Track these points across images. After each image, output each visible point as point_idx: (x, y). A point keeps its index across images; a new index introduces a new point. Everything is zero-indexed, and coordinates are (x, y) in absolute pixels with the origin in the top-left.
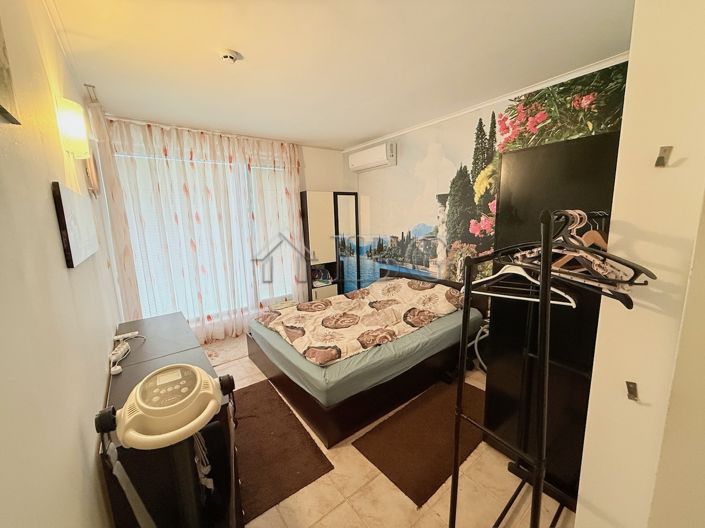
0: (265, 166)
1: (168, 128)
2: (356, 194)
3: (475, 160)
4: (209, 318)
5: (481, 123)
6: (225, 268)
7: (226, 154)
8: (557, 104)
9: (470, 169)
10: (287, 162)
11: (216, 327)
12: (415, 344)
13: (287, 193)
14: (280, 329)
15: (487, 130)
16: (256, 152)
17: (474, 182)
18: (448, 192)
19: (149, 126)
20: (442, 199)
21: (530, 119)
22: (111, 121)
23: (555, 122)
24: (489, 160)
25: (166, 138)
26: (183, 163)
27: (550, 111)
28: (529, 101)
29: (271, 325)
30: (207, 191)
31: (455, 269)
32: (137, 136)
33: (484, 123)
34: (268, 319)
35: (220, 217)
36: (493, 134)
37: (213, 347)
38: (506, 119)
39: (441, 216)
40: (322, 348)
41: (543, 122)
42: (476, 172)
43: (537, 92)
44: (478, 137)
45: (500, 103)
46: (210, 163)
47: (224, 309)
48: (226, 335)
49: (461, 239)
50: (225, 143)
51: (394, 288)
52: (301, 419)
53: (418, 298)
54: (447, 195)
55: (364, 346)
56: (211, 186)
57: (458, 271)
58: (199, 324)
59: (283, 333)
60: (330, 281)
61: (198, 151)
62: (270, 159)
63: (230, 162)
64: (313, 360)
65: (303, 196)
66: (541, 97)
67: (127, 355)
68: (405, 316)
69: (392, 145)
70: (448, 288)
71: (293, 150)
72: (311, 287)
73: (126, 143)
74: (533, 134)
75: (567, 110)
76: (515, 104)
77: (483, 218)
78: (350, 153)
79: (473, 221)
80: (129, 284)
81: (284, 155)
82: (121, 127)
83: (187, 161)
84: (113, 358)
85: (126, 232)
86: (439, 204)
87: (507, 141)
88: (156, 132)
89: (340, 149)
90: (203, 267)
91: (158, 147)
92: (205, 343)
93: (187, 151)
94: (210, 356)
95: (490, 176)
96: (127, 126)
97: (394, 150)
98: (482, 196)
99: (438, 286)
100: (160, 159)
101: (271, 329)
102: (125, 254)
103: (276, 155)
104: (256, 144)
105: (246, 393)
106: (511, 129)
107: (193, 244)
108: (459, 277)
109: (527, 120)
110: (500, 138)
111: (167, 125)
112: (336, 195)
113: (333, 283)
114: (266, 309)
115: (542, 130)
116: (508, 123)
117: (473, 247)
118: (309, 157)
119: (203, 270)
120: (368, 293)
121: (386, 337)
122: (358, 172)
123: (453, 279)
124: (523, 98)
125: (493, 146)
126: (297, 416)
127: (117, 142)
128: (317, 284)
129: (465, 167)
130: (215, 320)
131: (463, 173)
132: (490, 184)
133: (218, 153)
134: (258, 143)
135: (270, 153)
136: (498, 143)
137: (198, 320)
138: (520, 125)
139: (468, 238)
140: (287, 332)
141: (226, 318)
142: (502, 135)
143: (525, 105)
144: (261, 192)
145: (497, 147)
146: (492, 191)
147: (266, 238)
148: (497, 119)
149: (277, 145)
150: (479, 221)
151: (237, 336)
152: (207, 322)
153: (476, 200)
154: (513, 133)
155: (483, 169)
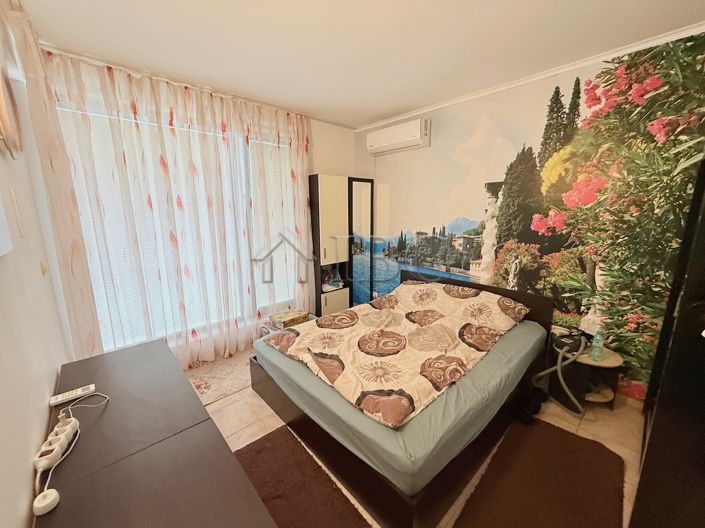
0: (267, 140)
1: (138, 76)
2: (371, 181)
3: (546, 140)
4: (194, 332)
5: (557, 92)
6: (216, 269)
7: (219, 121)
8: (680, 64)
9: (537, 150)
10: (294, 137)
11: (205, 345)
12: (498, 379)
13: (293, 175)
14: (307, 358)
15: (566, 101)
16: (256, 120)
17: (542, 166)
18: (502, 180)
19: (109, 69)
20: (493, 188)
21: (635, 86)
22: (50, 53)
23: (674, 90)
24: (567, 140)
25: (135, 90)
26: (160, 128)
27: (668, 75)
28: (634, 62)
29: (291, 351)
30: (193, 167)
31: (507, 272)
32: (92, 82)
33: (562, 92)
34: (284, 342)
35: (210, 204)
36: (575, 106)
37: (200, 373)
38: (597, 86)
39: (491, 210)
40: (380, 392)
41: (656, 89)
42: (546, 154)
43: (651, 49)
44: (551, 111)
45: (591, 66)
46: (196, 131)
47: (214, 320)
48: (217, 354)
49: (518, 236)
50: (217, 103)
51: (428, 295)
52: (353, 500)
53: (463, 308)
54: (500, 184)
55: (438, 388)
56: (198, 162)
57: (511, 276)
58: (181, 342)
59: (312, 365)
60: (341, 284)
61: (181, 112)
62: (274, 133)
63: (224, 131)
64: (378, 416)
65: (313, 181)
66: (655, 55)
67: (74, 445)
68: (461, 335)
69: (426, 121)
70: (499, 297)
71: (301, 121)
72: (319, 292)
73: (75, 91)
74: (638, 106)
75: (695, 72)
76: (612, 66)
77: (551, 213)
78: (367, 132)
79: (536, 217)
80: (81, 296)
81: (291, 128)
82: (65, 64)
83: (166, 127)
84: (43, 463)
85: (74, 219)
86: (488, 195)
87: (596, 115)
88: (120, 79)
89: (354, 125)
90: (186, 268)
91: (124, 102)
92: (190, 367)
93: (165, 111)
94: (198, 387)
95: (567, 160)
96: (76, 64)
97: (428, 127)
98: (552, 185)
99: (483, 294)
100: (126, 119)
101: (291, 357)
102: (74, 253)
103: (281, 127)
104: (257, 112)
105: (259, 452)
106: (603, 100)
107: (173, 238)
108: (511, 284)
109: (630, 87)
110: (585, 111)
111: (138, 71)
112: (351, 180)
113: (344, 287)
114: (266, 319)
115: (654, 100)
116: (599, 92)
117: (534, 248)
118: (319, 133)
119: (188, 273)
120: (397, 302)
121: (457, 370)
122: (377, 154)
123: (503, 285)
124: (626, 58)
125: (574, 121)
126: (345, 491)
127: (59, 88)
128: (326, 287)
129: (530, 149)
130: (202, 336)
131: (526, 156)
132: (566, 170)
133: (208, 118)
134: (259, 108)
135: (274, 124)
136: (581, 119)
137: (179, 335)
138: (618, 95)
139: (527, 236)
140: (318, 363)
141: (215, 332)
142: (590, 107)
143: (627, 69)
144: (262, 173)
145: (579, 122)
146: (568, 179)
147: (267, 233)
148: (583, 87)
149: (282, 115)
150: (547, 216)
151: (231, 356)
152: (191, 339)
153: (544, 189)
154: (606, 105)
155: (556, 151)
